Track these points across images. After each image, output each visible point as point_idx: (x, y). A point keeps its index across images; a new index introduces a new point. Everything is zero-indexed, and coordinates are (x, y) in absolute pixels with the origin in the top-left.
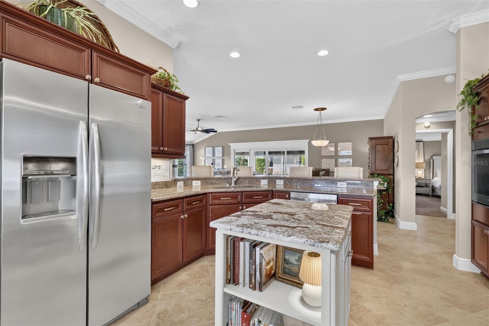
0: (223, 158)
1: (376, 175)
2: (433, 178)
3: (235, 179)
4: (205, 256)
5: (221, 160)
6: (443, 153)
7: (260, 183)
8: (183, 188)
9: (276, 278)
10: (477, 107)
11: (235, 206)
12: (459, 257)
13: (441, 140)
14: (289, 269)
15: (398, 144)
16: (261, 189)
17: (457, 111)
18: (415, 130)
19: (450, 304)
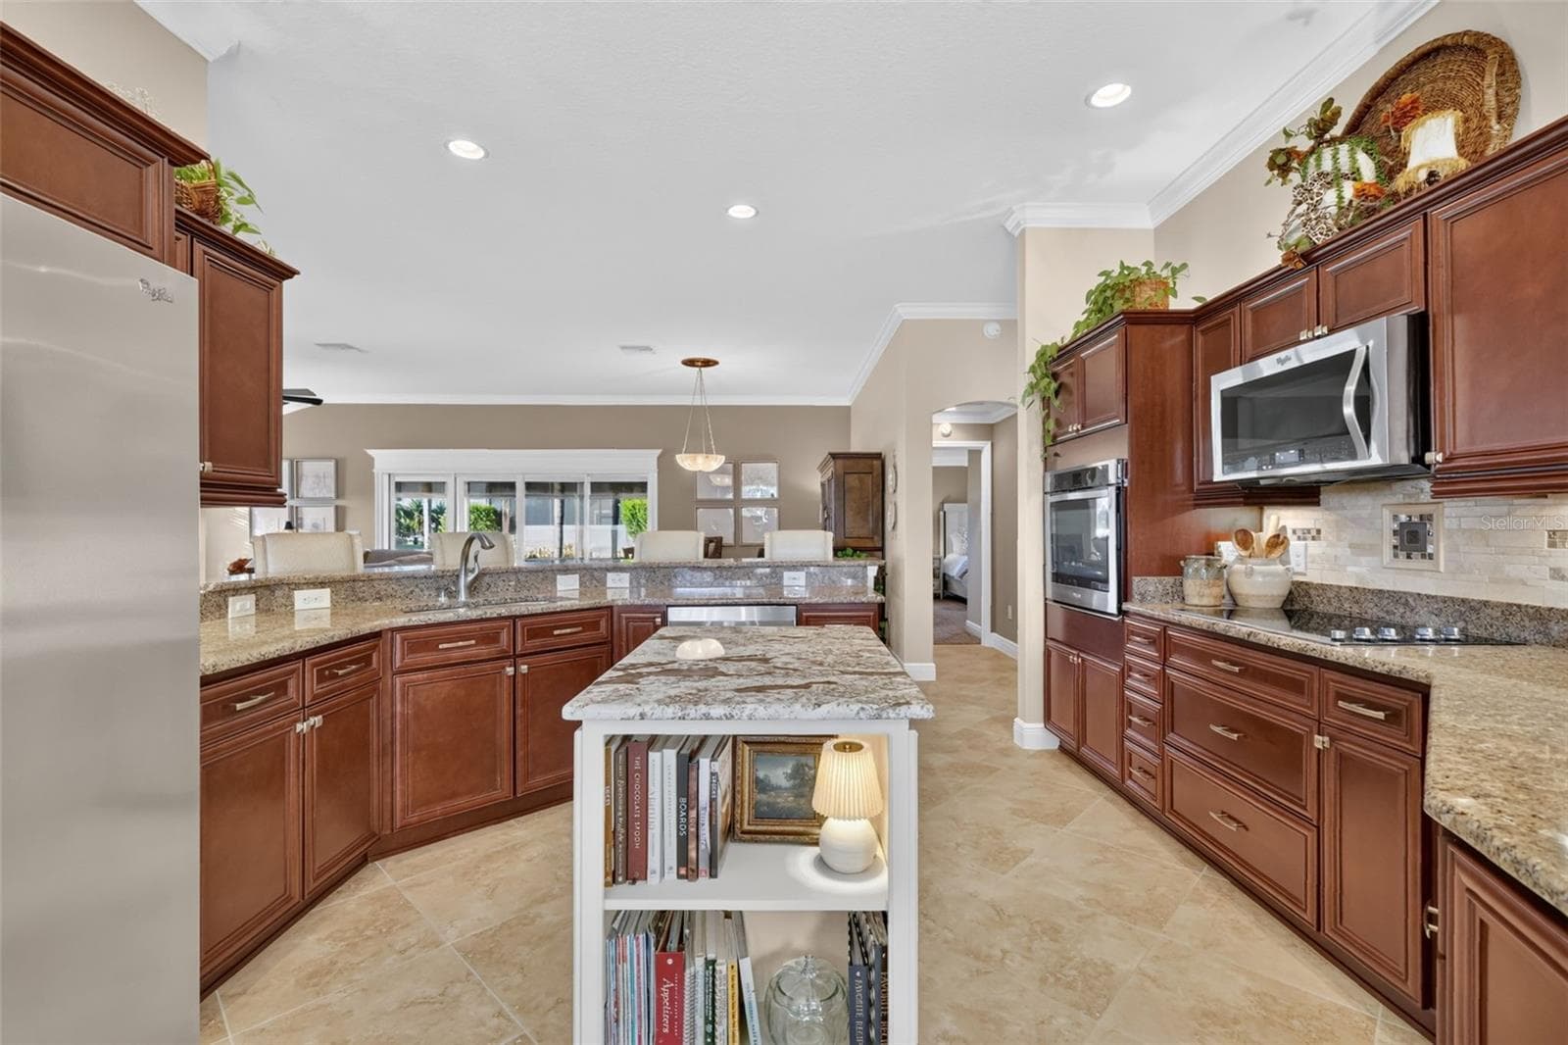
0: (340, 503)
1: (849, 551)
2: (945, 556)
3: (471, 577)
4: (373, 861)
5: (332, 510)
6: (969, 497)
7: (555, 586)
8: (254, 618)
9: (736, 837)
10: (1056, 403)
11: (488, 666)
12: (1025, 721)
13: (966, 465)
14: (768, 804)
15: (896, 472)
16: (559, 605)
17: (1021, 406)
18: (932, 440)
19: (1028, 820)
